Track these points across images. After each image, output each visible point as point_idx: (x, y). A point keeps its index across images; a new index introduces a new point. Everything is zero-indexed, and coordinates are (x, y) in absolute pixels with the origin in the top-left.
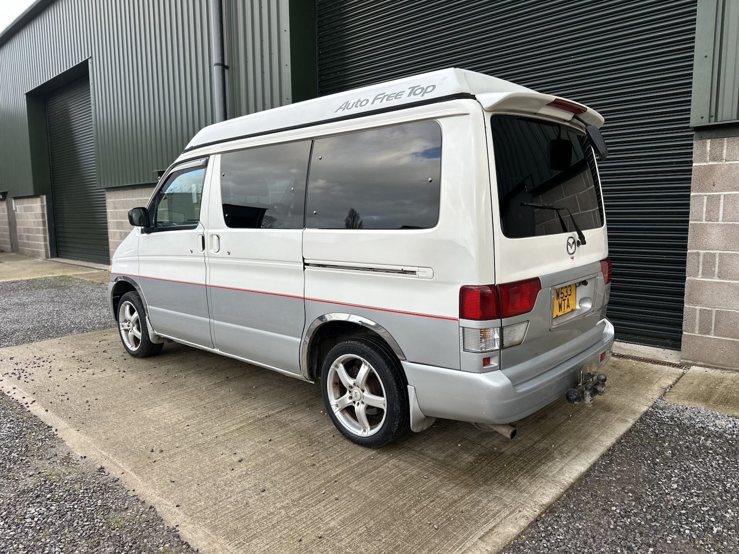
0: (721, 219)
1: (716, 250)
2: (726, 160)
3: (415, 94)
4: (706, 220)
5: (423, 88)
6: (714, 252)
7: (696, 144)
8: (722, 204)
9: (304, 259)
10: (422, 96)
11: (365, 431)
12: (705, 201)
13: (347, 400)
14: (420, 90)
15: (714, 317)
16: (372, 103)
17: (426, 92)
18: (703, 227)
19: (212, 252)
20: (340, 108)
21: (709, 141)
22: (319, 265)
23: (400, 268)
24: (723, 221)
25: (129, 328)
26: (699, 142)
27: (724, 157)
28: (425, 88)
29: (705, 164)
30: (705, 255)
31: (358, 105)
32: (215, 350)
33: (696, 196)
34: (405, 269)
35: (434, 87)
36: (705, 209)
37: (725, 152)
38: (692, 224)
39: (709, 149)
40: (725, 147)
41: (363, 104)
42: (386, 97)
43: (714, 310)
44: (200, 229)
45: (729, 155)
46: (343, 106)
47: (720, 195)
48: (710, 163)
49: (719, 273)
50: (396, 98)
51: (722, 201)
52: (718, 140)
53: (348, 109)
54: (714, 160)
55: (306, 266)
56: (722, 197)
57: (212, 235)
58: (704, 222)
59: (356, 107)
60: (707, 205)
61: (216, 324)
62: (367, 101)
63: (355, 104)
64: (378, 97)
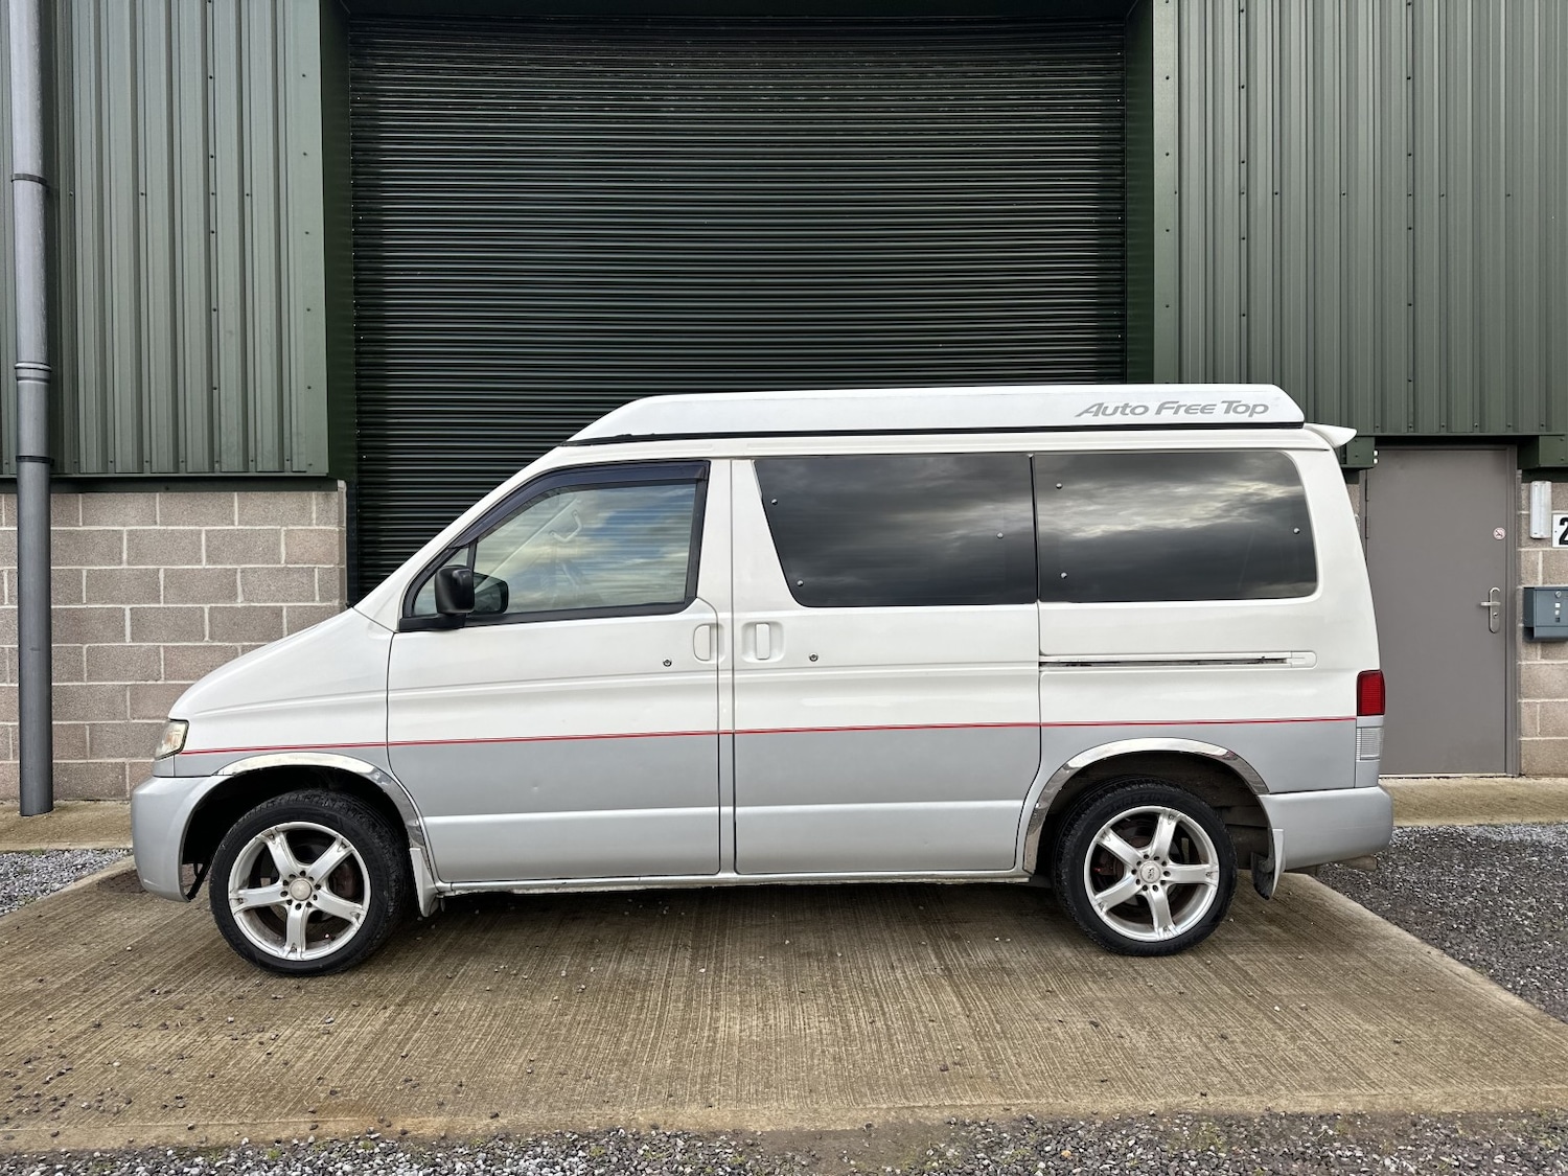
3: (1235, 413)
5: (1247, 407)
9: (1041, 654)
10: (1251, 415)
11: (1166, 929)
13: (1125, 888)
16: (1158, 412)
17: (1254, 412)
19: (751, 659)
20: (1087, 411)
22: (1074, 664)
23: (1259, 656)
28: (1252, 407)
31: (1128, 410)
32: (721, 876)
34: (1267, 656)
35: (1266, 408)
41: (1137, 411)
42: (1184, 408)
44: (702, 611)
46: (1094, 409)
50: (1202, 412)
53: (1104, 414)
55: (1042, 668)
57: (752, 625)
59: (1123, 413)
61: (746, 816)
62: (1146, 409)
63: (1120, 409)
64: (1167, 406)
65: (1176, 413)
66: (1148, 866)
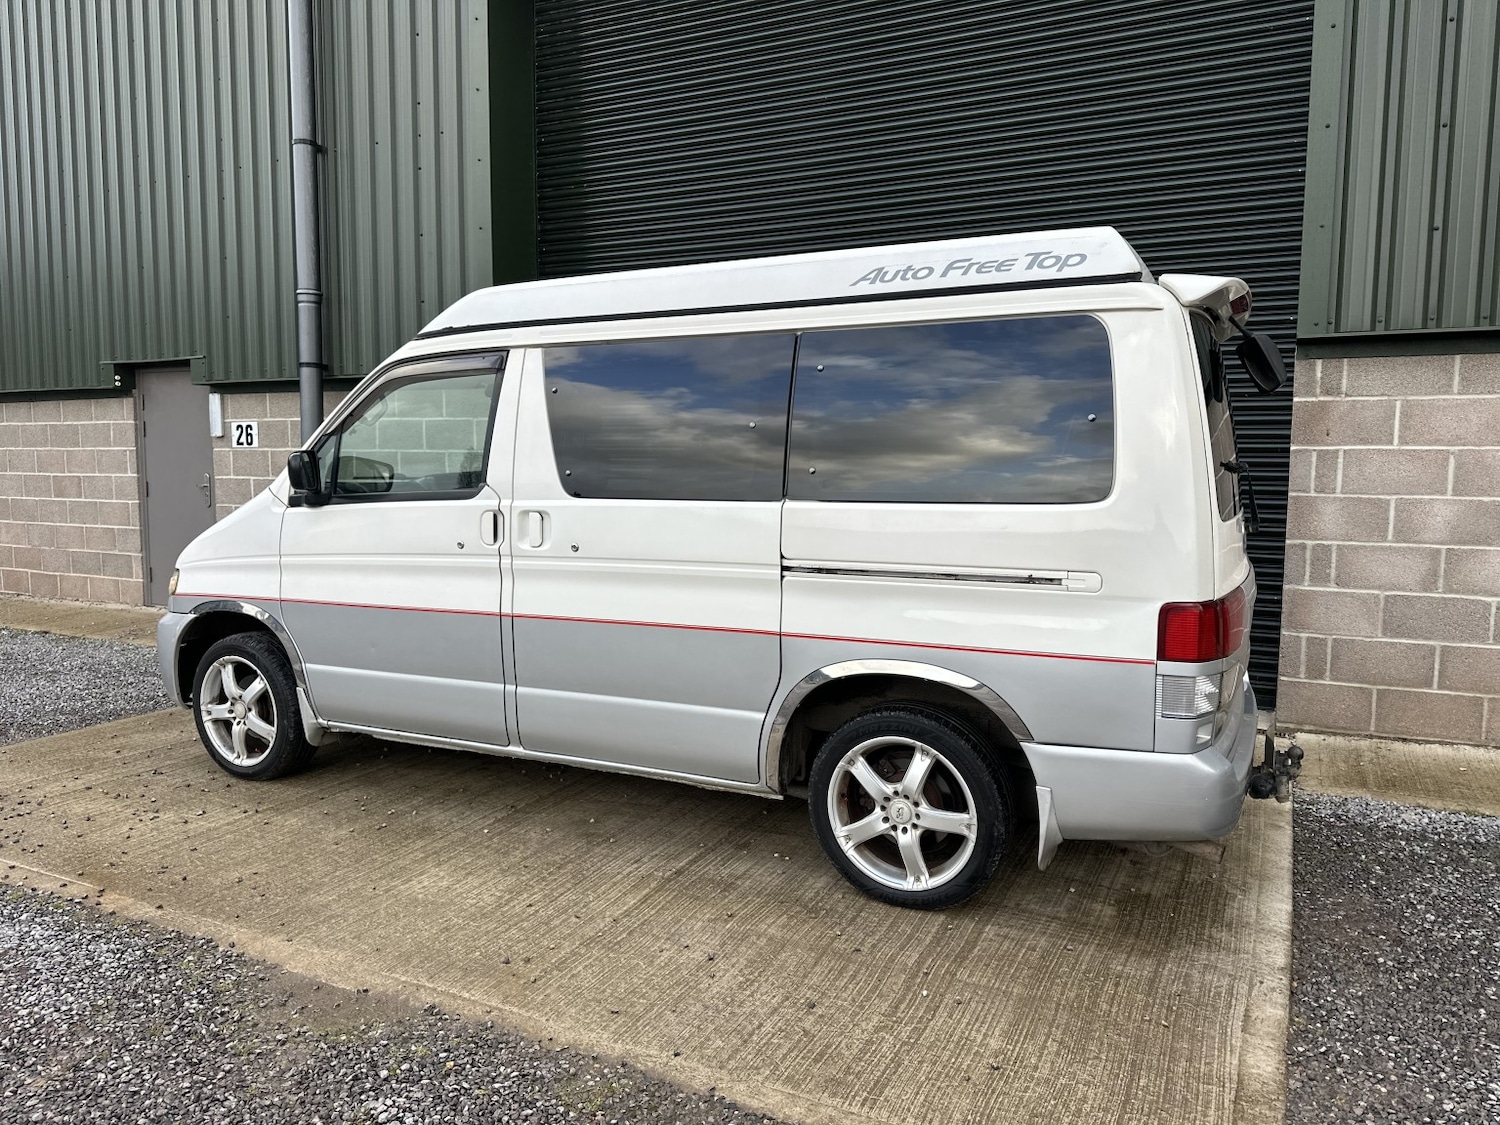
0: (1339, 490)
1: (1331, 540)
2: (1347, 395)
3: (1041, 266)
4: (1316, 491)
5: (1058, 258)
6: (1329, 543)
7: (1299, 367)
8: (1340, 466)
9: (782, 557)
10: (1060, 270)
11: (918, 879)
12: (1314, 459)
13: (874, 823)
14: (1053, 260)
15: (1329, 650)
16: (944, 275)
17: (1065, 264)
18: (1311, 502)
19: (525, 546)
20: (864, 279)
21: (1319, 363)
22: (820, 570)
23: (1025, 574)
24: (1342, 493)
25: (233, 715)
26: (1304, 362)
27: (1344, 389)
28: (1064, 257)
29: (1314, 399)
30: (1314, 548)
31: (909, 275)
32: (511, 748)
33: (1300, 451)
34: (1036, 574)
35: (1083, 257)
36: (1313, 473)
37: (1344, 381)
38: (1293, 497)
39: (1319, 375)
40: (1345, 373)
41: (920, 275)
42: (976, 267)
43: (1330, 639)
44: (489, 498)
45: (1351, 386)
46: (872, 276)
47: (1338, 450)
48: (1322, 399)
49: (1338, 576)
50: (998, 269)
51: (1341, 460)
52: (1334, 362)
53: (882, 281)
54: (1328, 393)
55: (785, 573)
56: (1341, 454)
57: (526, 513)
58: (1313, 494)
59: (904, 278)
60: (1317, 467)
61: (525, 695)
62: (931, 270)
63: (901, 273)
64: (955, 266)
65: (965, 273)
66: (898, 804)
